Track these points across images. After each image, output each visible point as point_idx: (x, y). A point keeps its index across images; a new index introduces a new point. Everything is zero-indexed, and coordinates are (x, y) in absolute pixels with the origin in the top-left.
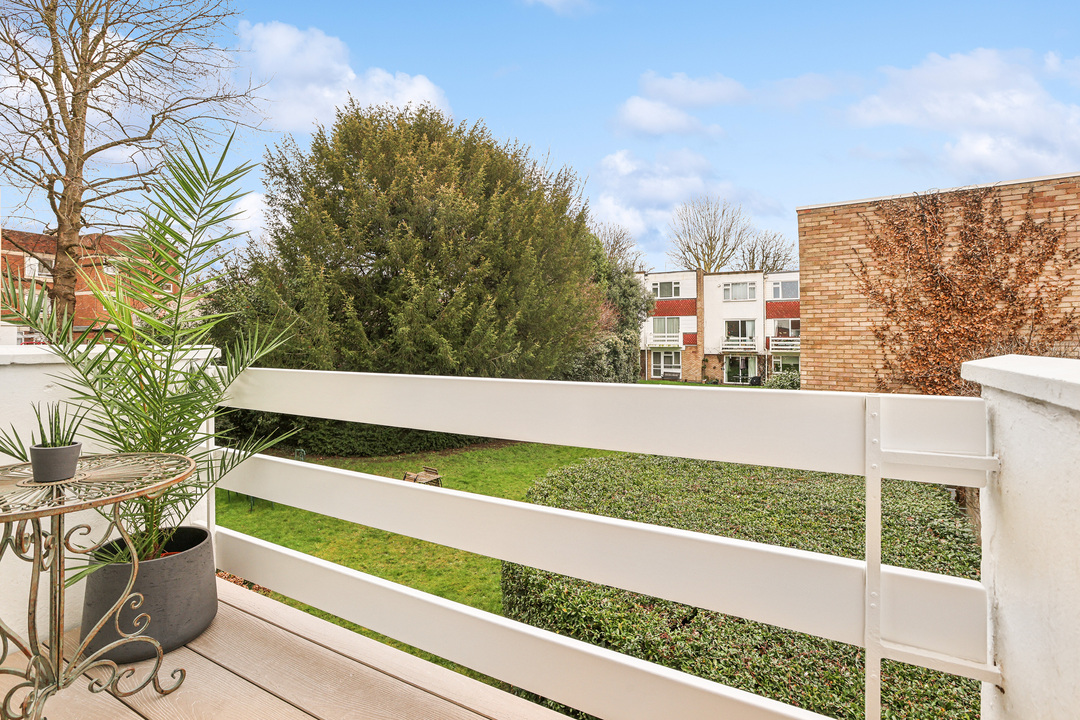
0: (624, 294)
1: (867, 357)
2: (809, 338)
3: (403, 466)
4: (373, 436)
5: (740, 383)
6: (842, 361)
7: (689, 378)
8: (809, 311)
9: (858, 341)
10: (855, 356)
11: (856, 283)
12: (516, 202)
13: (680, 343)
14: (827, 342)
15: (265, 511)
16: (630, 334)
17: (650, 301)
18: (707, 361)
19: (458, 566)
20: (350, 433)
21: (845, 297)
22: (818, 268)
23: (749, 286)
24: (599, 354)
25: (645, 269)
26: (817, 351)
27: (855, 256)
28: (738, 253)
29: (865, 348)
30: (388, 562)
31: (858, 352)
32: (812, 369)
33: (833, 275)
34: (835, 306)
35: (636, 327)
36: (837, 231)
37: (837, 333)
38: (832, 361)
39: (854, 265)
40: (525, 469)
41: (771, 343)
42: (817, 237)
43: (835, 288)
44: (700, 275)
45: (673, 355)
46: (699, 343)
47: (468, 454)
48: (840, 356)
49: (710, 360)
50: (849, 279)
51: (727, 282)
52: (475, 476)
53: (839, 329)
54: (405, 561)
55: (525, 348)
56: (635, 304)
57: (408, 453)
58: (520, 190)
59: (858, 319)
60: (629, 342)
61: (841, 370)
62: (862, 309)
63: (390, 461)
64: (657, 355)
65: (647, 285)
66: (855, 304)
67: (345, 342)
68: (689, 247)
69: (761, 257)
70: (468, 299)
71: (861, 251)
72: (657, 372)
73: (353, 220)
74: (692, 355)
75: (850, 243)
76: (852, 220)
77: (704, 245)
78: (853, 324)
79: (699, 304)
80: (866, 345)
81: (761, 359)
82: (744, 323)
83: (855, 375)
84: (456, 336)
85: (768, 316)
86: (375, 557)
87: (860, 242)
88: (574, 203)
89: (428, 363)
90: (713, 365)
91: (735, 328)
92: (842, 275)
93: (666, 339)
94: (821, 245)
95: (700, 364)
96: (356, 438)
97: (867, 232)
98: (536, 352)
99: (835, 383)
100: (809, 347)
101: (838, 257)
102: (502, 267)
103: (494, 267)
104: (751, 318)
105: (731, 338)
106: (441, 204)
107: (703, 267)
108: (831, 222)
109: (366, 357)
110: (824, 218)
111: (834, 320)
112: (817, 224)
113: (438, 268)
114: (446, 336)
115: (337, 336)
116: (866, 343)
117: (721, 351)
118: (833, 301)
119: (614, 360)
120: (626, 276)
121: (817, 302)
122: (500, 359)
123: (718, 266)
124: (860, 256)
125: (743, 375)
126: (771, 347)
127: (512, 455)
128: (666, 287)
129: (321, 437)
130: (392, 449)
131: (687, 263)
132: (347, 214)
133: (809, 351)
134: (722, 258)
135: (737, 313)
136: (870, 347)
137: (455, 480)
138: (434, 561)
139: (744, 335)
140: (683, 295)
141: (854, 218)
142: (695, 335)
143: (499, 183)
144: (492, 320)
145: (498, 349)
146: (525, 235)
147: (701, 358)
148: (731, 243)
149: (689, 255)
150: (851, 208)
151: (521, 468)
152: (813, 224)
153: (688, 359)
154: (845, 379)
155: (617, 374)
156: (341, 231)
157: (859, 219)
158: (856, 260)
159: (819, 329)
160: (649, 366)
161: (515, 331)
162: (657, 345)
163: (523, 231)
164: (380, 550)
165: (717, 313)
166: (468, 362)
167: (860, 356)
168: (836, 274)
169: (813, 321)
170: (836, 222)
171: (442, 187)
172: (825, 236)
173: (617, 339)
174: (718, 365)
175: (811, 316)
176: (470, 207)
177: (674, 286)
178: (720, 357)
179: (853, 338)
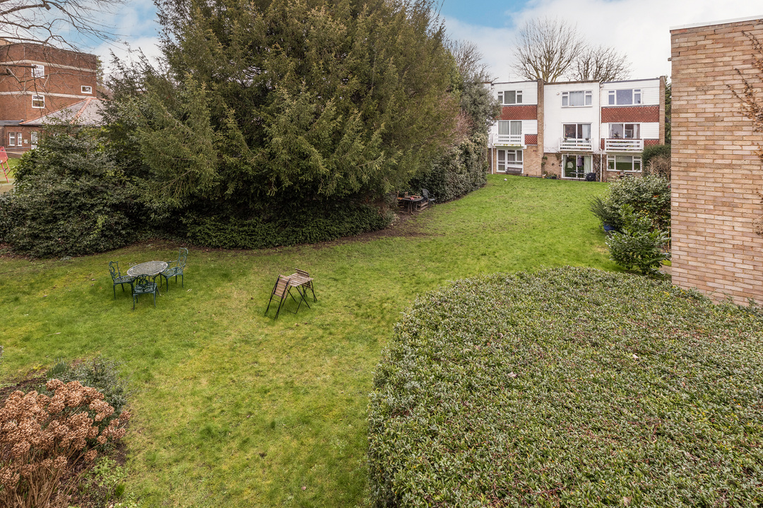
0: (474, 103)
1: (751, 182)
2: (681, 160)
3: (279, 260)
4: (254, 231)
5: (577, 178)
6: (720, 185)
7: (530, 173)
8: (681, 133)
9: (740, 165)
10: (736, 181)
11: (739, 105)
12: (381, 24)
13: (523, 143)
14: (703, 166)
15: (147, 310)
16: (480, 136)
17: (496, 107)
18: (546, 158)
19: (325, 381)
20: (233, 227)
21: (725, 119)
22: (694, 89)
23: (585, 94)
24: (454, 155)
25: (491, 79)
26: (691, 174)
27: (740, 77)
28: (574, 64)
29: (749, 173)
30: (257, 374)
31: (740, 176)
32: (685, 191)
33: (712, 97)
34: (712, 129)
35: (484, 131)
36: (718, 51)
37: (715, 157)
38: (708, 184)
39: (736, 87)
40: (389, 265)
41: (606, 144)
42: (694, 57)
43: (713, 110)
44: (541, 84)
45: (516, 153)
46: (539, 143)
47: (338, 248)
48: (719, 180)
49: (549, 158)
50: (731, 101)
51: (565, 90)
52: (344, 273)
53: (718, 152)
54: (274, 374)
55: (389, 155)
56: (484, 111)
57: (285, 246)
58: (384, 12)
59: (740, 143)
60: (478, 144)
61: (719, 194)
62: (746, 132)
63: (269, 254)
64: (502, 153)
65: (494, 93)
66: (738, 127)
67: (227, 150)
68: (529, 60)
69: (595, 68)
70: (338, 114)
71: (745, 72)
72: (502, 167)
73: (235, 39)
74: (533, 153)
75: (733, 63)
76: (736, 39)
77: (542, 58)
78: (734, 148)
79: (539, 110)
80: (751, 170)
81: (596, 158)
82: (580, 126)
83: (736, 201)
84: (325, 145)
85: (603, 121)
86: (245, 368)
87: (745, 62)
88: (433, 23)
89: (302, 169)
90: (552, 162)
91: (572, 131)
92: (723, 97)
93: (510, 139)
94: (697, 65)
95: (540, 161)
96: (239, 232)
97: (754, 52)
98: (400, 158)
99: (712, 207)
100: (682, 169)
101: (718, 78)
102: (368, 83)
103: (361, 83)
104: (587, 121)
105: (569, 139)
106: (312, 28)
107: (541, 77)
108: (710, 42)
109: (246, 163)
110: (702, 38)
111: (711, 143)
112: (693, 44)
113: (308, 83)
114: (316, 146)
115: (220, 144)
116: (751, 167)
117: (559, 150)
118: (711, 124)
119: (466, 160)
120: (476, 87)
121: (691, 124)
122: (366, 166)
123: (555, 76)
124: (745, 77)
125: (579, 171)
126: (606, 148)
127: (378, 250)
128: (510, 95)
129: (207, 231)
130: (270, 242)
131: (528, 74)
132: (230, 33)
133: (682, 174)
134: (557, 70)
135: (575, 117)
136: (754, 172)
137: (326, 276)
138: (302, 374)
139: (580, 136)
140: (525, 102)
141: (738, 37)
142: (536, 136)
143: (365, 6)
144: (358, 132)
145: (365, 156)
146: (389, 53)
147: (541, 156)
148: (567, 56)
149: (529, 67)
150: (734, 26)
151: (387, 264)
152: (689, 44)
153: (529, 156)
154: (724, 204)
155: (468, 171)
156: (224, 48)
157: (744, 38)
158: (740, 82)
159: (693, 152)
160: (495, 162)
161: (381, 140)
162: (502, 144)
163: (387, 51)
164: (250, 359)
165: (556, 117)
166: (338, 168)
167: (743, 181)
168: (715, 95)
169: (686, 144)
170: (716, 42)
171: (313, 10)
172: (703, 56)
173: (468, 141)
174: (556, 163)
175: (685, 138)
176: (338, 29)
177: (517, 94)
178: (558, 155)
179: (734, 162)
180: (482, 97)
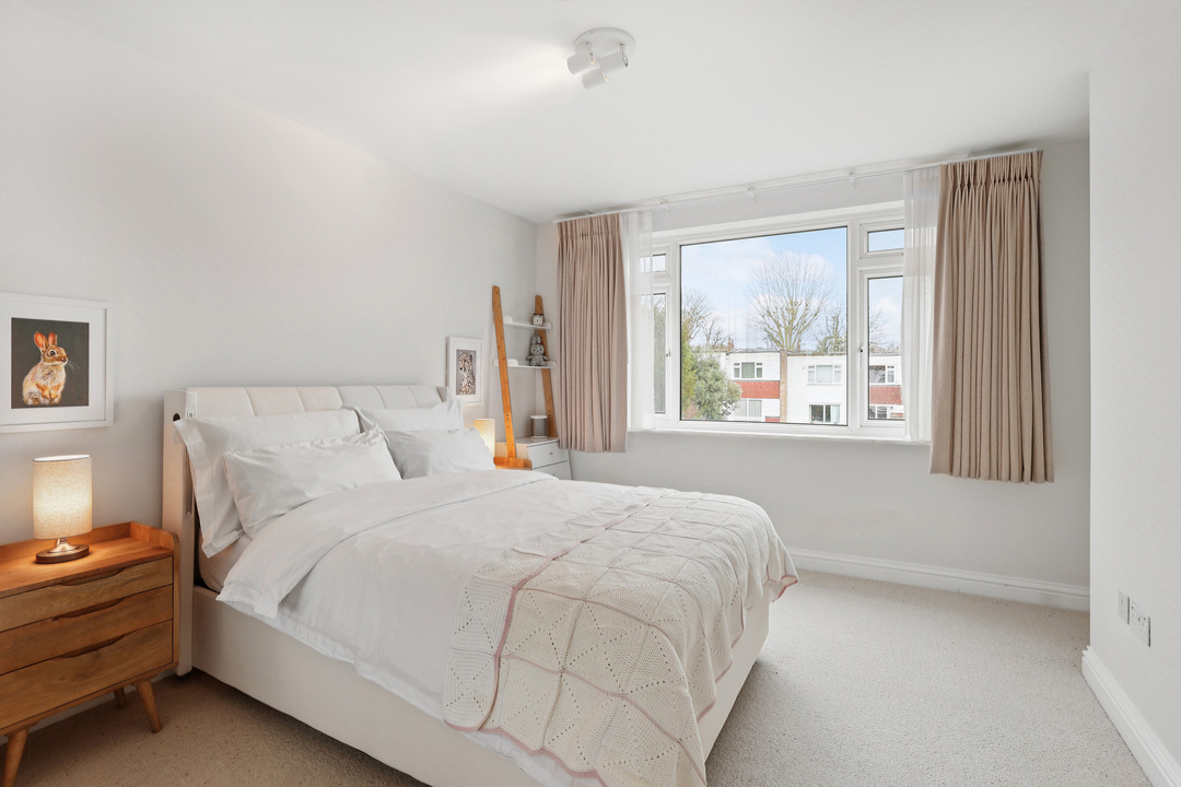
23: (834, 369)
44: (784, 356)
51: (812, 364)
79: (782, 387)
82: (828, 407)
91: (819, 412)
104: (836, 402)
128: (748, 367)
135: (822, 397)
139: (828, 419)
140: (766, 377)
148: (813, 308)
149: (769, 321)
165: (801, 396)
177: (756, 367)
180: (718, 383)
